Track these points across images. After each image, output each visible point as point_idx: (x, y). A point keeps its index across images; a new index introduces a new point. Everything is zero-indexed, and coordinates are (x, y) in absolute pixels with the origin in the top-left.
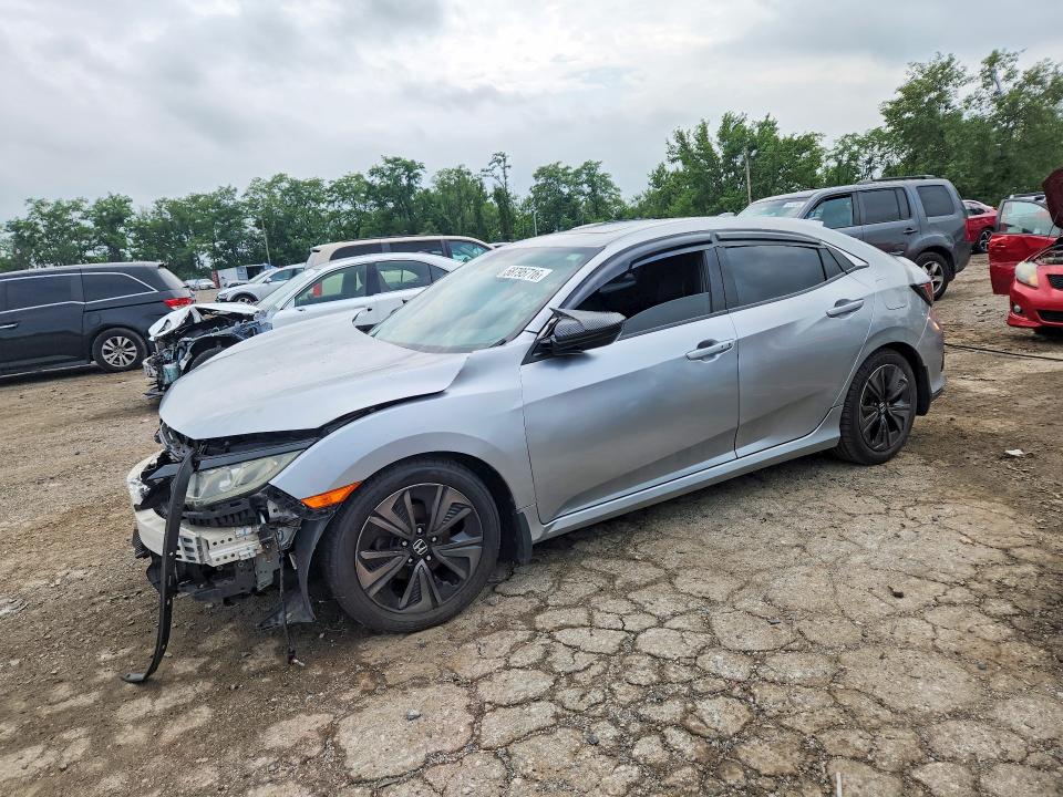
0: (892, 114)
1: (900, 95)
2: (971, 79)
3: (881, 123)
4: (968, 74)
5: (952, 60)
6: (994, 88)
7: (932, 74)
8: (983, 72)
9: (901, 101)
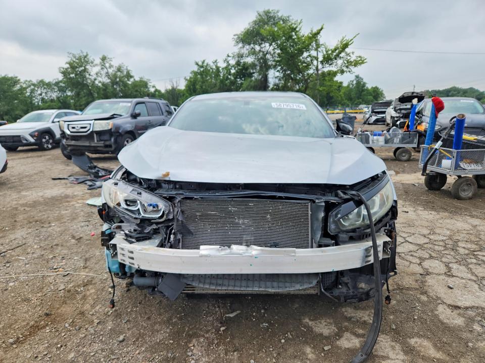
0: (65, 73)
1: (68, 66)
2: (96, 65)
3: (60, 77)
4: (95, 62)
5: (87, 55)
6: (105, 70)
7: (80, 59)
8: (101, 63)
9: (68, 68)
